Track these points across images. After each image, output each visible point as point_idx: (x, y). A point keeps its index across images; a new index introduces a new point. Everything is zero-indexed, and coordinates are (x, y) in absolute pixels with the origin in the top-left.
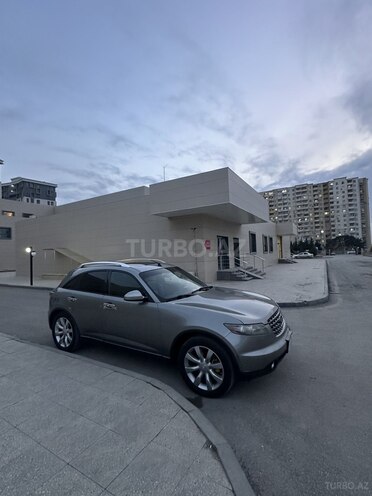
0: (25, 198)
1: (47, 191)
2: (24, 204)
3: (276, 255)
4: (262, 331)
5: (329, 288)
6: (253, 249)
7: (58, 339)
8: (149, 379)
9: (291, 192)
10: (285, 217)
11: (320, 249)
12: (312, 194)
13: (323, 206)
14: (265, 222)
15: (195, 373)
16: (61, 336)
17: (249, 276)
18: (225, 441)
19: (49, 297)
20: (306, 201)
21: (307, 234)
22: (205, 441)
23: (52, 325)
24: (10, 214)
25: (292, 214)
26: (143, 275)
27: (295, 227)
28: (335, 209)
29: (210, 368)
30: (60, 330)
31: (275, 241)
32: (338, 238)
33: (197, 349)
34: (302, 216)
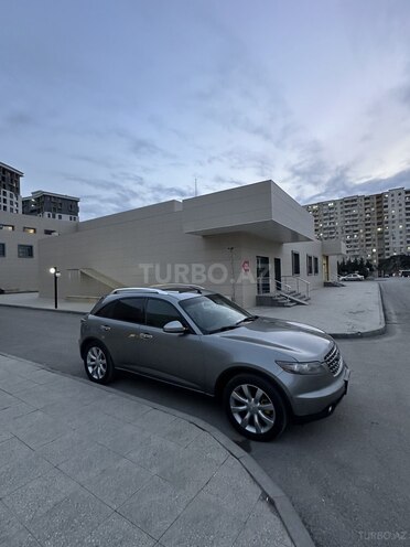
0: (46, 213)
1: (69, 206)
2: (45, 220)
3: (321, 277)
4: (318, 370)
5: (385, 317)
6: (296, 270)
7: (90, 369)
8: (192, 419)
9: (338, 206)
10: (331, 233)
11: (372, 270)
12: (364, 207)
13: (376, 222)
14: (309, 240)
15: (242, 414)
16: (93, 366)
17: (292, 301)
18: (283, 494)
19: (80, 325)
20: (356, 215)
21: (357, 253)
22: (260, 492)
23: (84, 355)
24: (32, 231)
25: (339, 230)
26: (183, 304)
27: (344, 245)
28: (390, 224)
29: (259, 408)
30: (92, 360)
31: (321, 261)
32: (392, 257)
33: (245, 387)
34: (351, 233)
